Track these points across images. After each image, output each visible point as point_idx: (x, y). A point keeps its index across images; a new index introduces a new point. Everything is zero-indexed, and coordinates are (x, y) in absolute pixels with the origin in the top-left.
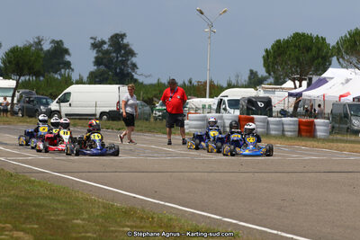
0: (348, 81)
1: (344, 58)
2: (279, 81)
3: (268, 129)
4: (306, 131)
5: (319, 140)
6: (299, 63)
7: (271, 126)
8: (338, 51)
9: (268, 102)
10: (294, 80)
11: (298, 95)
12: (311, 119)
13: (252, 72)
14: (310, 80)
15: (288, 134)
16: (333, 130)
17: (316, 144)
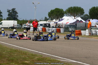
0: (68, 19)
1: (67, 14)
2: (52, 20)
4: (58, 31)
5: (61, 33)
6: (57, 15)
7: (50, 30)
8: (66, 12)
9: (49, 25)
10: (55, 19)
11: (57, 23)
12: (60, 29)
13: (45, 17)
14: (59, 19)
16: (65, 31)
17: (61, 34)
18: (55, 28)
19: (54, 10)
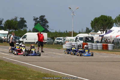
0: (119, 31)
1: (117, 24)
2: (96, 31)
3: (92, 47)
4: (105, 48)
6: (103, 25)
7: (93, 46)
8: (116, 21)
9: (92, 38)
10: (101, 31)
11: (102, 36)
13: (87, 28)
14: (106, 31)
15: (99, 49)
16: (114, 47)
17: (108, 52)
18: (100, 43)
19: (98, 18)
